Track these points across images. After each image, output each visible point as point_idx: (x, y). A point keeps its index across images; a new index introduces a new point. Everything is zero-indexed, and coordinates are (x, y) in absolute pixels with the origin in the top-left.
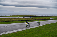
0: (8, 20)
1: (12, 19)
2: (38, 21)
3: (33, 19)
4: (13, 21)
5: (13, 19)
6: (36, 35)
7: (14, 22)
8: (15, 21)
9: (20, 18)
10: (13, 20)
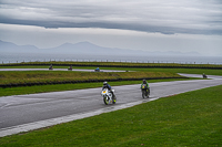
0: (14, 80)
1: (28, 75)
2: (145, 83)
3: (110, 74)
4: (33, 84)
5: (34, 76)
6: (123, 141)
7: (36, 87)
8: (41, 84)
9: (60, 74)
10: (33, 80)
